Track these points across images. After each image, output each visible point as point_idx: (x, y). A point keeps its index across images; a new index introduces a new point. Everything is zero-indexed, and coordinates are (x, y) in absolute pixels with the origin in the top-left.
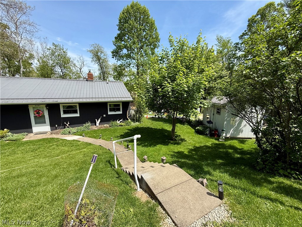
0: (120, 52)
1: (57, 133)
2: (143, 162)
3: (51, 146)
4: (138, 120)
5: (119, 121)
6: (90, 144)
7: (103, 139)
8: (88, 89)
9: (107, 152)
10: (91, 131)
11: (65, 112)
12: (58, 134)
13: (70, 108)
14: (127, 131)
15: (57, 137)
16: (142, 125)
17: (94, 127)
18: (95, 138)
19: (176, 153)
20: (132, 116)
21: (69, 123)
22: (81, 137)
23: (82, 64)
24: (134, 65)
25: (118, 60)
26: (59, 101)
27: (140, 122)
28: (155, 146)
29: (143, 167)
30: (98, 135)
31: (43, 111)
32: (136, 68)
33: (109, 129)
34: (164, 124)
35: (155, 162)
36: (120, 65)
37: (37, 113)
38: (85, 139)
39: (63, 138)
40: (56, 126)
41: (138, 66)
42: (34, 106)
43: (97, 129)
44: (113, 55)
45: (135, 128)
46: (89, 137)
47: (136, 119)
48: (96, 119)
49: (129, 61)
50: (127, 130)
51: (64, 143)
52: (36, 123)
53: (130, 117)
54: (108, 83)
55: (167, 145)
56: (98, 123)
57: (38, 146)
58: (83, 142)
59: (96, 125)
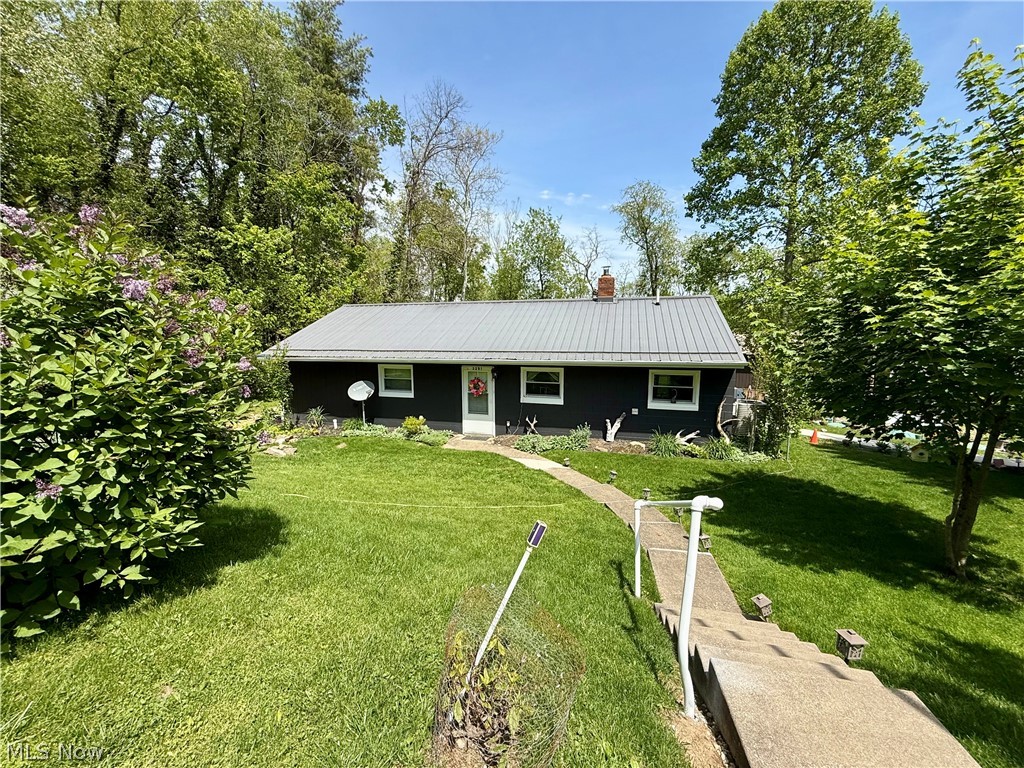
0: (717, 190)
1: (506, 444)
2: (749, 617)
3: (490, 474)
4: (768, 445)
5: (682, 435)
6: (579, 494)
7: (620, 489)
8: (595, 326)
9: (620, 533)
10: (589, 454)
11: (531, 390)
12: (509, 446)
13: (543, 381)
14: (708, 478)
15: (506, 455)
16: (782, 469)
17: (599, 445)
18: (596, 477)
19: (955, 643)
20: (741, 424)
21: (535, 422)
22: (560, 466)
23: (594, 253)
24: (773, 229)
25: (707, 221)
26: (521, 359)
27: (775, 453)
28: (830, 569)
29: (739, 637)
30: (606, 473)
31: (485, 383)
32: (781, 240)
33: (643, 458)
34: (911, 487)
35: (806, 636)
36: (714, 238)
37: (475, 388)
38: (569, 473)
39: (516, 460)
40: (508, 425)
41: (789, 230)
42: (471, 368)
43: (606, 450)
44: (689, 209)
45: (747, 472)
46: (579, 470)
47: (757, 438)
48: (608, 421)
49: (752, 218)
50: (712, 474)
51: (517, 474)
52: (470, 412)
53: (730, 428)
54: (657, 304)
55: (907, 586)
56: (612, 431)
57: (465, 468)
58: (562, 482)
59: (605, 438)
